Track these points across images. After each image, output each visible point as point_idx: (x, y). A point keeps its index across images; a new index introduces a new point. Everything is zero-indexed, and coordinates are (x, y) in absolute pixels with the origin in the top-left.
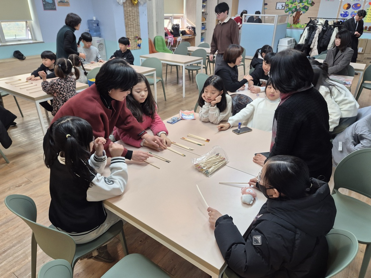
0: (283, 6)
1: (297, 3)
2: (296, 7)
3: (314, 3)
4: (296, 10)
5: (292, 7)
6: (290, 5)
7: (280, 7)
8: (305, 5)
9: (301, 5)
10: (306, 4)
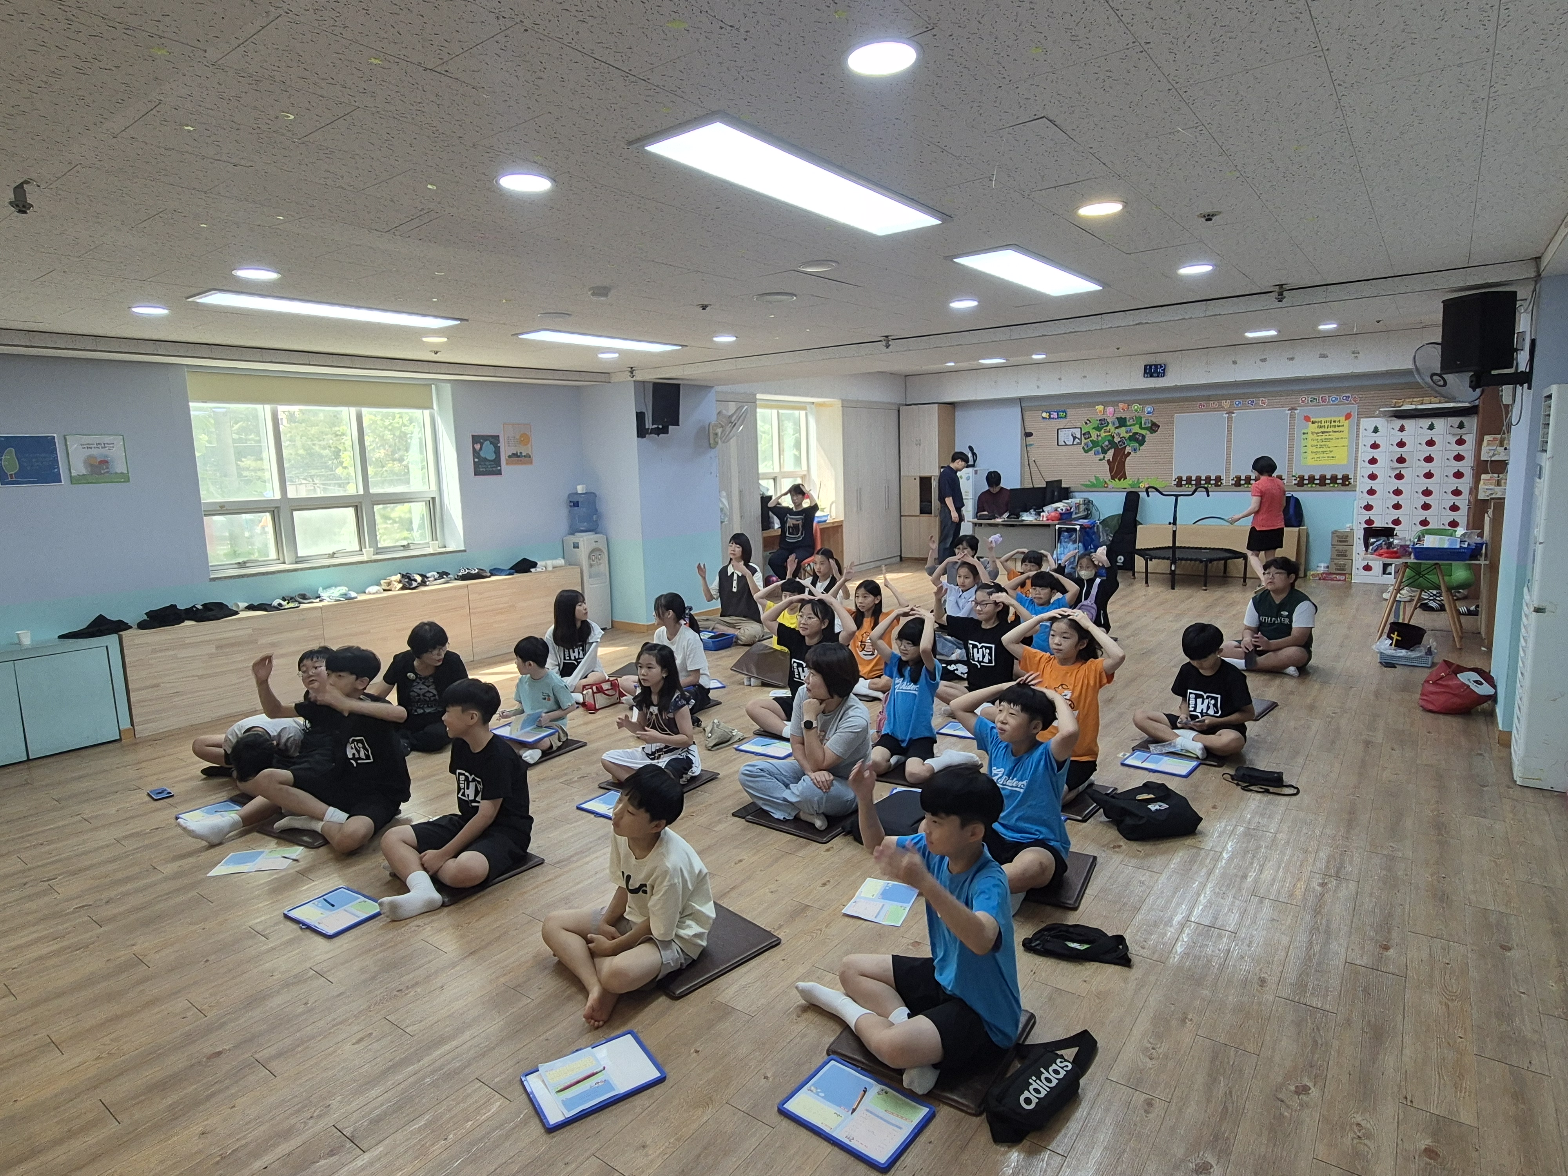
0: (1075, 438)
1: (1110, 427)
2: (1110, 438)
3: (1159, 427)
4: (1112, 443)
5: (1100, 438)
6: (1094, 434)
7: (1070, 441)
8: (1133, 431)
9: (1122, 431)
10: (1136, 429)
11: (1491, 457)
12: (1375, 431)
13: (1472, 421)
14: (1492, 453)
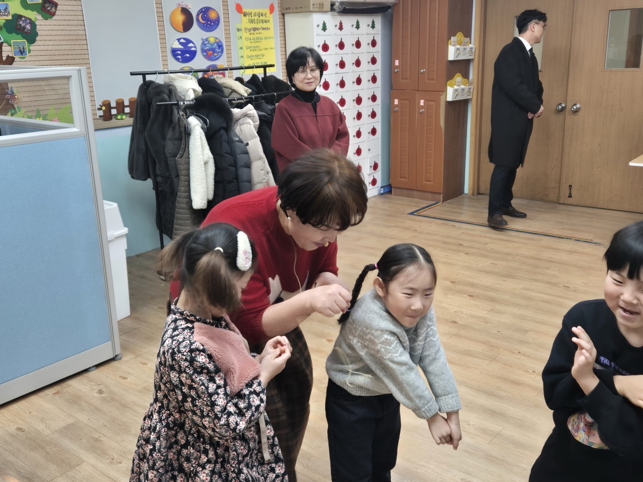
8: (13, 11)
10: (15, 7)
11: (457, 57)
12: (324, 29)
13: (378, 20)
14: (458, 52)
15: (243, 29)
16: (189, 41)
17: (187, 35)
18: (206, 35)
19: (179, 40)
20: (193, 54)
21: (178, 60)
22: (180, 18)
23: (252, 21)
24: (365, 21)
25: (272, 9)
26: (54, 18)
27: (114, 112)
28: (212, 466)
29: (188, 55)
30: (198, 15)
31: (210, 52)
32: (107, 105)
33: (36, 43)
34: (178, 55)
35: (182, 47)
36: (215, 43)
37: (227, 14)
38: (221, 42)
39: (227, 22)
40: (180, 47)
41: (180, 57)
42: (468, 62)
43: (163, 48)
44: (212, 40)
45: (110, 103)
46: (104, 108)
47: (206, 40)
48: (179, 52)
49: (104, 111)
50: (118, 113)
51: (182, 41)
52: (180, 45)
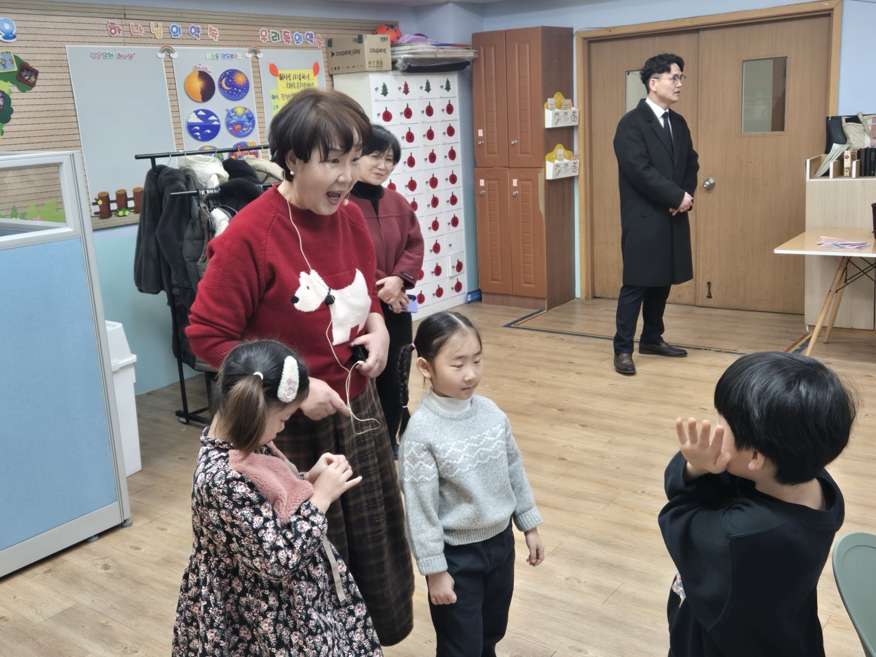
3: (36, 73)
11: (556, 123)
12: (385, 93)
13: (454, 79)
14: (557, 118)
15: (280, 96)
16: (209, 113)
17: (208, 106)
18: (231, 105)
19: (196, 112)
20: (216, 130)
21: (196, 137)
22: (198, 85)
23: (291, 86)
24: (437, 81)
25: (316, 69)
26: (34, 89)
27: (114, 206)
28: (274, 613)
29: (209, 131)
30: (221, 80)
31: (238, 127)
32: (105, 198)
33: (11, 122)
34: (197, 131)
35: (201, 121)
36: (244, 114)
37: (258, 77)
38: (251, 113)
39: (259, 88)
40: (199, 121)
41: (198, 134)
42: (571, 129)
43: (177, 123)
44: (240, 111)
45: (108, 196)
46: (100, 202)
47: (233, 111)
48: (198, 128)
49: (100, 206)
50: (120, 208)
51: (201, 113)
52: (199, 119)
